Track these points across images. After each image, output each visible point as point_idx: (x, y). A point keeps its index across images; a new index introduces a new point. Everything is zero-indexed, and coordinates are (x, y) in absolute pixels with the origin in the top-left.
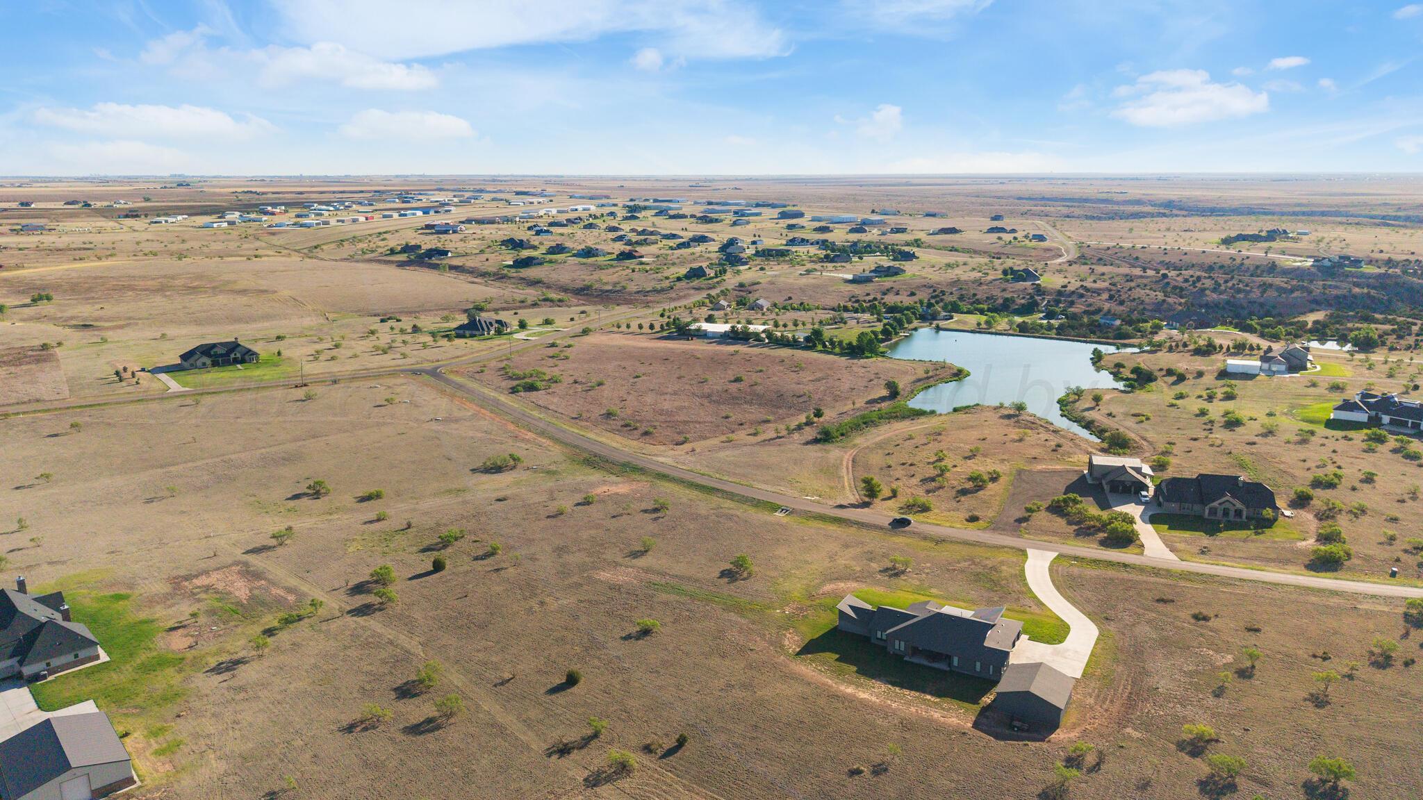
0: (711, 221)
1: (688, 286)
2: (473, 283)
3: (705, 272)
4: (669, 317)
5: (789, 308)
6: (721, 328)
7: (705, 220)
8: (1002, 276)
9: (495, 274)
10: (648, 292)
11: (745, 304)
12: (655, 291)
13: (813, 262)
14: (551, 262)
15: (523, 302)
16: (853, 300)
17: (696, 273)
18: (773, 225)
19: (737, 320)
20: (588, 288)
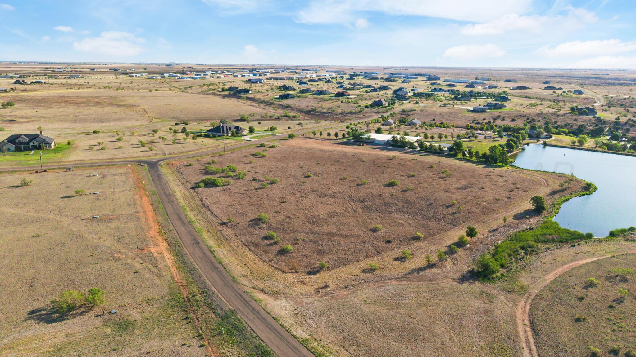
0: (391, 81)
1: (371, 111)
2: (252, 106)
3: (382, 103)
4: (352, 129)
5: (434, 125)
6: (385, 137)
7: (388, 80)
8: (570, 112)
9: (268, 102)
10: (347, 114)
11: (404, 122)
12: (352, 113)
13: (447, 100)
14: (300, 97)
15: (271, 117)
16: (475, 122)
17: (378, 104)
18: (424, 83)
19: (398, 132)
20: (313, 110)
